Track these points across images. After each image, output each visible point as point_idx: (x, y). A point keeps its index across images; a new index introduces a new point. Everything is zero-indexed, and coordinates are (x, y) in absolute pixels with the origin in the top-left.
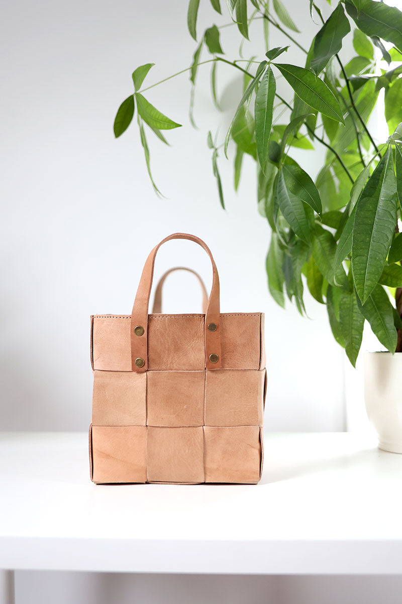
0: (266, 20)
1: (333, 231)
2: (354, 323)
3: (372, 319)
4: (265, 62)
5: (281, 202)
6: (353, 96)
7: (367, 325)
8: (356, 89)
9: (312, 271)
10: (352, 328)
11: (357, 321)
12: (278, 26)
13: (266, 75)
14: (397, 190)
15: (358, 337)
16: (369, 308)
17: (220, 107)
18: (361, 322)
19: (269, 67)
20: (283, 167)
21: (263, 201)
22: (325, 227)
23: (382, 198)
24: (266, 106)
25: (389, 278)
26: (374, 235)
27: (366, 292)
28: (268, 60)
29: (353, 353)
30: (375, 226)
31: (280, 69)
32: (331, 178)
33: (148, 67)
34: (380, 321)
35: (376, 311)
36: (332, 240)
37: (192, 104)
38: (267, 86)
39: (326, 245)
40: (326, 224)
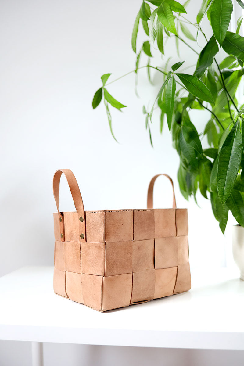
0: (177, 37)
1: (212, 160)
2: (223, 211)
3: (233, 209)
4: (170, 72)
5: (182, 146)
6: (225, 82)
7: (230, 213)
8: (225, 78)
9: (202, 180)
10: (222, 214)
11: (224, 210)
12: (183, 40)
13: (171, 80)
14: (242, 142)
15: (225, 218)
16: (231, 203)
17: (152, 83)
18: (227, 210)
19: (173, 75)
20: (183, 127)
21: (175, 141)
22: (208, 157)
23: (234, 147)
24: (171, 97)
25: (242, 187)
26: (229, 168)
27: (224, 198)
28: (172, 71)
29: (223, 227)
30: (230, 162)
31: (178, 76)
32: (214, 126)
33: (109, 75)
34: (237, 211)
35: (235, 205)
36: (211, 165)
37: (136, 83)
38: (172, 85)
39: (208, 168)
40: (208, 156)
